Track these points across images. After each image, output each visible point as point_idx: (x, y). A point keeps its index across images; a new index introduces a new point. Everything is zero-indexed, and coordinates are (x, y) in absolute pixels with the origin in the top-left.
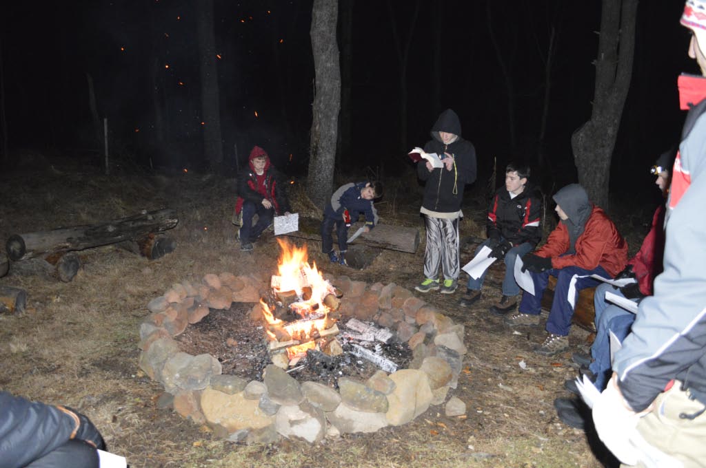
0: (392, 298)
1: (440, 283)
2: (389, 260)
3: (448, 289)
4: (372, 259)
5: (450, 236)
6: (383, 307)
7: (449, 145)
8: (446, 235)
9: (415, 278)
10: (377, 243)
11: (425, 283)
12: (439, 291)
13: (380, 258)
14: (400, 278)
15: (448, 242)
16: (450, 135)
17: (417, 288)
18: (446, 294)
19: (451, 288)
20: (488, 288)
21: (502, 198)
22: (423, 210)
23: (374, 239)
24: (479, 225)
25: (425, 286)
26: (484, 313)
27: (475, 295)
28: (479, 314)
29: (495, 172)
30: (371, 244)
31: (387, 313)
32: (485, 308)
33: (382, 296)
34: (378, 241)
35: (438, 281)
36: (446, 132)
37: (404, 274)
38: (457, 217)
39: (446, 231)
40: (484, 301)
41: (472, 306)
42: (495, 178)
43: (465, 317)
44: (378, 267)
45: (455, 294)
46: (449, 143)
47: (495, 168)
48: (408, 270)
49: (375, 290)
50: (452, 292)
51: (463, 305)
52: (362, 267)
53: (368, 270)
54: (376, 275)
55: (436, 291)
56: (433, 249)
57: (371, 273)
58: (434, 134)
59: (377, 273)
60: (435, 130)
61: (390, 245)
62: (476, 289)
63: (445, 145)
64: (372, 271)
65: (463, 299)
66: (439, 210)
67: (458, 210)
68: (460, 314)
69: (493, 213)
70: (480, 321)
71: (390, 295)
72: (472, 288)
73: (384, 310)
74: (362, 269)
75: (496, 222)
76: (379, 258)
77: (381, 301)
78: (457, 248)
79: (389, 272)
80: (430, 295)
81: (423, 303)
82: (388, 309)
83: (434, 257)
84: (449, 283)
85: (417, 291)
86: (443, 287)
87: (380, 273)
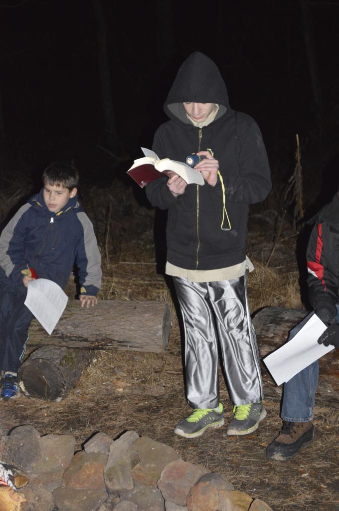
0: (133, 464)
1: (225, 411)
2: (113, 372)
3: (241, 424)
4: (77, 375)
5: (232, 315)
6: (117, 487)
7: (204, 128)
8: (224, 315)
9: (172, 406)
10: (86, 340)
11: (194, 418)
12: (225, 429)
13: (94, 371)
14: (140, 410)
15: (230, 328)
16: (207, 106)
17: (180, 432)
18: (242, 437)
19: (250, 422)
20: (324, 410)
21: (332, 229)
22: (171, 269)
23: (79, 332)
24: (280, 272)
25: (195, 423)
26: (326, 471)
27: (301, 432)
28: (315, 473)
29: (299, 164)
30: (73, 344)
31: (125, 499)
32: (325, 458)
33: (110, 464)
34: (85, 336)
35: (220, 409)
36: (198, 102)
37: (148, 398)
38: (243, 274)
39: (222, 306)
40: (320, 444)
41: (297, 456)
42: (300, 175)
43: (288, 486)
44: (92, 389)
45: (258, 432)
46: (206, 123)
47: (298, 156)
48: (155, 389)
49: (96, 451)
50: (250, 430)
51: (278, 457)
52: (58, 394)
53: (72, 398)
54: (91, 410)
55: (218, 431)
56: (200, 345)
57: (78, 405)
58: (172, 108)
59: (91, 405)
60: (173, 101)
61: (111, 341)
62: (301, 420)
63: (198, 128)
64: (79, 400)
65: (278, 444)
66: (206, 266)
67: (241, 260)
68: (276, 480)
69: (315, 261)
70: (320, 490)
71: (127, 460)
72: (294, 420)
73: (118, 494)
74: (59, 400)
75: (324, 279)
76: (91, 370)
77: (110, 476)
78: (250, 339)
79: (116, 398)
80: (206, 441)
81: (201, 471)
82: (127, 491)
83: (203, 361)
84: (243, 411)
85: (180, 437)
86: (232, 421)
87: (98, 403)
